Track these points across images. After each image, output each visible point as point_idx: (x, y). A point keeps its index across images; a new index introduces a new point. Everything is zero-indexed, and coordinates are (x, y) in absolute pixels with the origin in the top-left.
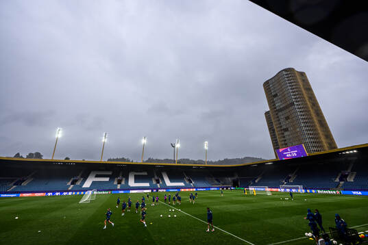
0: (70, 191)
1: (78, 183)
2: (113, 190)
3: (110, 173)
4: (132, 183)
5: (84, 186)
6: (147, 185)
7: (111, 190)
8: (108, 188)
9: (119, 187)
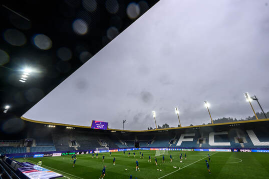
0: (170, 148)
1: (174, 143)
2: (196, 148)
3: (194, 135)
4: (212, 142)
5: (177, 145)
6: (228, 144)
7: (193, 148)
8: (192, 147)
9: (201, 145)
